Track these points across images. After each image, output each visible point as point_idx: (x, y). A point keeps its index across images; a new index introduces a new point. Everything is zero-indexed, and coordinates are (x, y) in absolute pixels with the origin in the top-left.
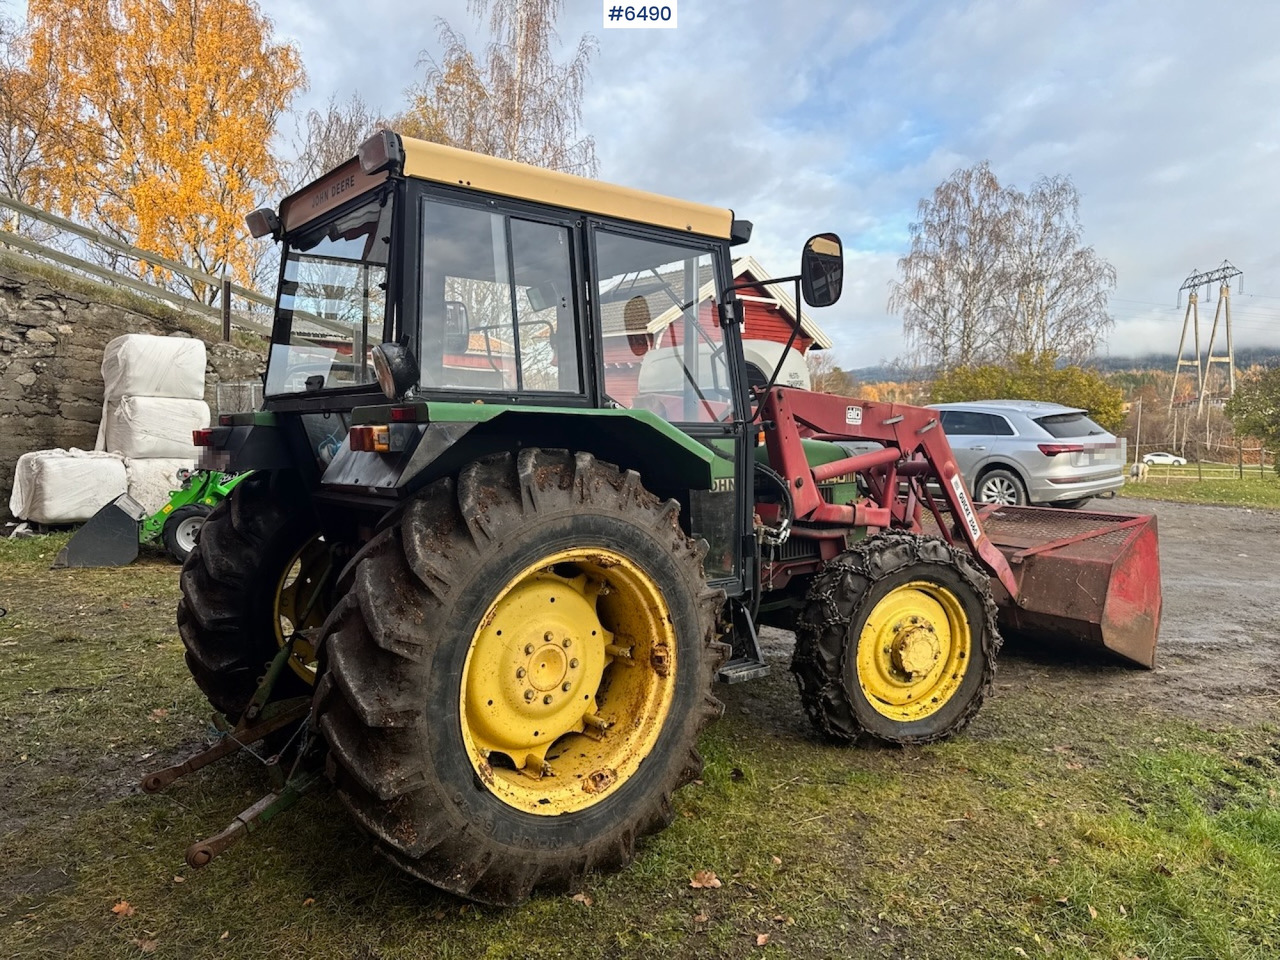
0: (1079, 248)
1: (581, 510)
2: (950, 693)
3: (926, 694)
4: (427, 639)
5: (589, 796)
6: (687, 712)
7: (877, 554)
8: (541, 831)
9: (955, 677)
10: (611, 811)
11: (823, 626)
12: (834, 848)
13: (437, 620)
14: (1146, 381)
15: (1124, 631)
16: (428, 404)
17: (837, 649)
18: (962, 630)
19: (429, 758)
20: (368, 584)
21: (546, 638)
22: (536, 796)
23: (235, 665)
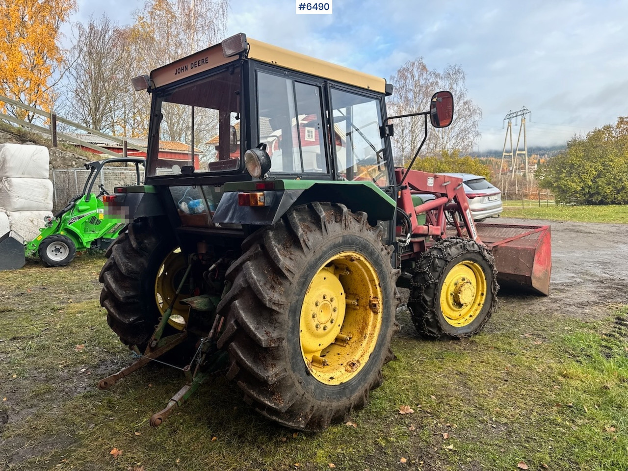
0: (465, 100)
1: (346, 233)
2: (478, 312)
3: (466, 314)
4: (286, 301)
5: (350, 374)
6: (387, 330)
7: (449, 249)
8: (333, 393)
9: (479, 305)
10: (359, 380)
11: (426, 284)
12: (456, 389)
13: (290, 292)
14: (488, 162)
15: (539, 279)
16: (284, 180)
17: (432, 295)
18: (483, 283)
19: (288, 361)
20: (253, 275)
21: (324, 298)
22: (328, 376)
23: (136, 320)
